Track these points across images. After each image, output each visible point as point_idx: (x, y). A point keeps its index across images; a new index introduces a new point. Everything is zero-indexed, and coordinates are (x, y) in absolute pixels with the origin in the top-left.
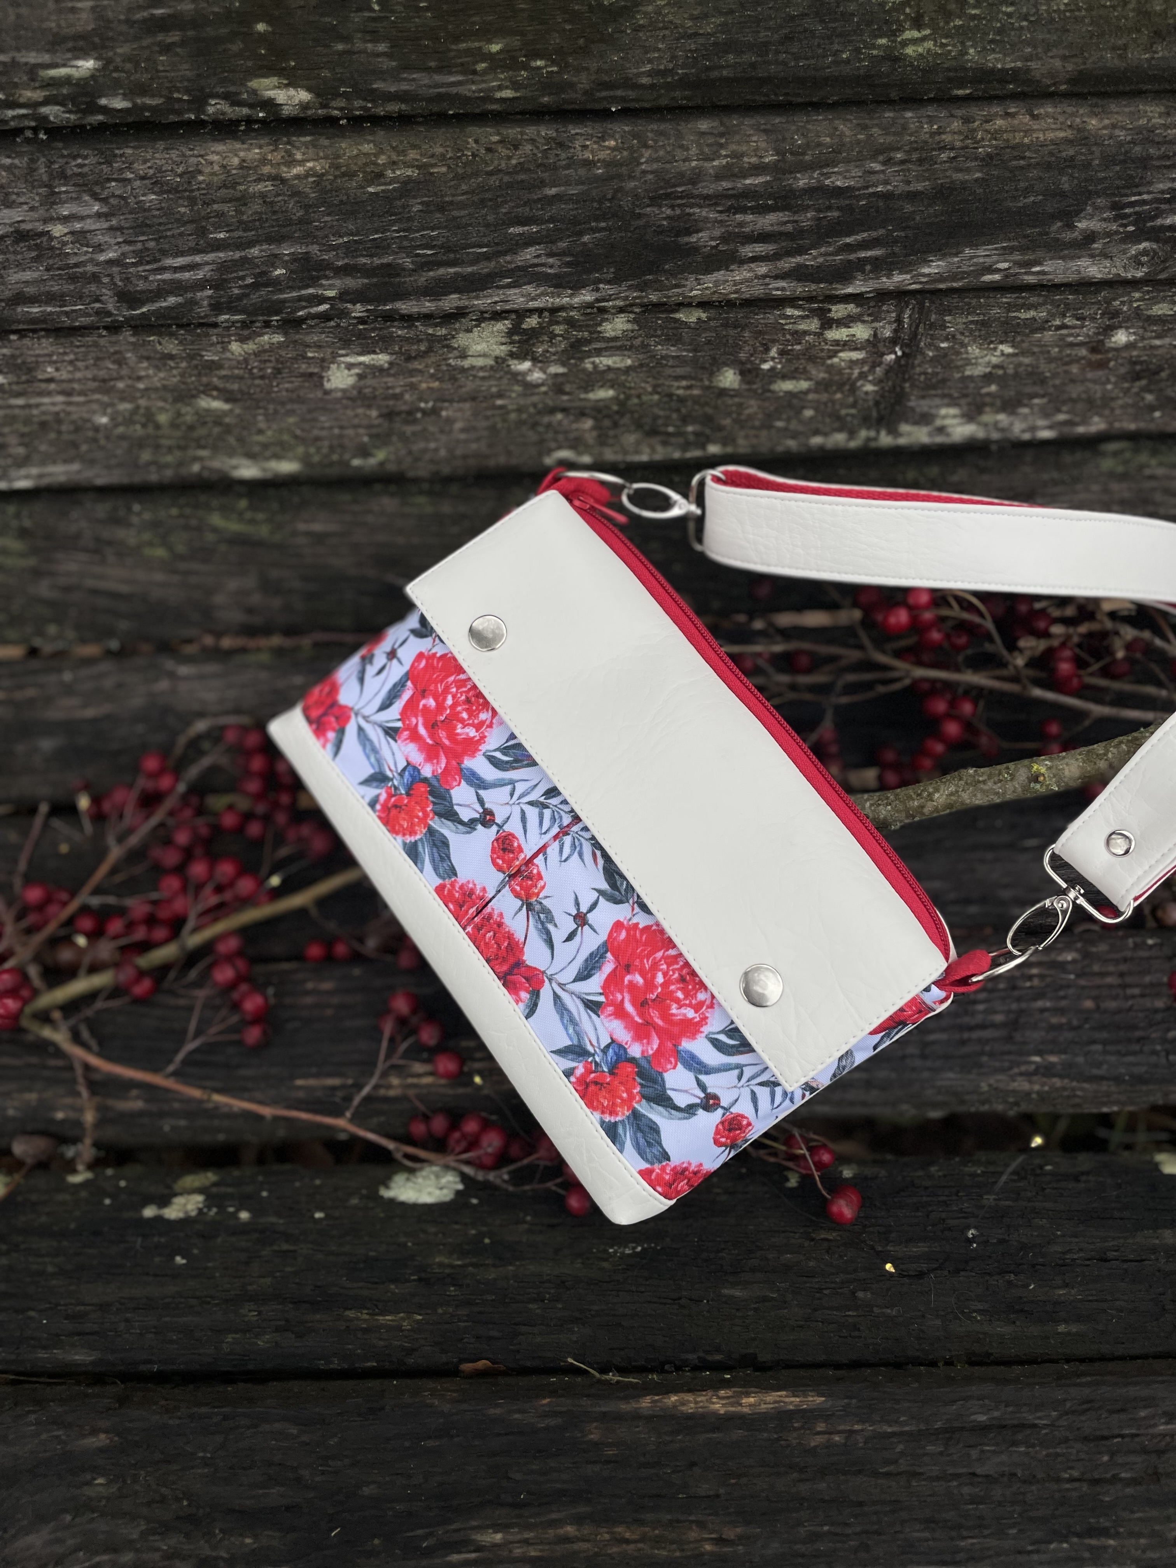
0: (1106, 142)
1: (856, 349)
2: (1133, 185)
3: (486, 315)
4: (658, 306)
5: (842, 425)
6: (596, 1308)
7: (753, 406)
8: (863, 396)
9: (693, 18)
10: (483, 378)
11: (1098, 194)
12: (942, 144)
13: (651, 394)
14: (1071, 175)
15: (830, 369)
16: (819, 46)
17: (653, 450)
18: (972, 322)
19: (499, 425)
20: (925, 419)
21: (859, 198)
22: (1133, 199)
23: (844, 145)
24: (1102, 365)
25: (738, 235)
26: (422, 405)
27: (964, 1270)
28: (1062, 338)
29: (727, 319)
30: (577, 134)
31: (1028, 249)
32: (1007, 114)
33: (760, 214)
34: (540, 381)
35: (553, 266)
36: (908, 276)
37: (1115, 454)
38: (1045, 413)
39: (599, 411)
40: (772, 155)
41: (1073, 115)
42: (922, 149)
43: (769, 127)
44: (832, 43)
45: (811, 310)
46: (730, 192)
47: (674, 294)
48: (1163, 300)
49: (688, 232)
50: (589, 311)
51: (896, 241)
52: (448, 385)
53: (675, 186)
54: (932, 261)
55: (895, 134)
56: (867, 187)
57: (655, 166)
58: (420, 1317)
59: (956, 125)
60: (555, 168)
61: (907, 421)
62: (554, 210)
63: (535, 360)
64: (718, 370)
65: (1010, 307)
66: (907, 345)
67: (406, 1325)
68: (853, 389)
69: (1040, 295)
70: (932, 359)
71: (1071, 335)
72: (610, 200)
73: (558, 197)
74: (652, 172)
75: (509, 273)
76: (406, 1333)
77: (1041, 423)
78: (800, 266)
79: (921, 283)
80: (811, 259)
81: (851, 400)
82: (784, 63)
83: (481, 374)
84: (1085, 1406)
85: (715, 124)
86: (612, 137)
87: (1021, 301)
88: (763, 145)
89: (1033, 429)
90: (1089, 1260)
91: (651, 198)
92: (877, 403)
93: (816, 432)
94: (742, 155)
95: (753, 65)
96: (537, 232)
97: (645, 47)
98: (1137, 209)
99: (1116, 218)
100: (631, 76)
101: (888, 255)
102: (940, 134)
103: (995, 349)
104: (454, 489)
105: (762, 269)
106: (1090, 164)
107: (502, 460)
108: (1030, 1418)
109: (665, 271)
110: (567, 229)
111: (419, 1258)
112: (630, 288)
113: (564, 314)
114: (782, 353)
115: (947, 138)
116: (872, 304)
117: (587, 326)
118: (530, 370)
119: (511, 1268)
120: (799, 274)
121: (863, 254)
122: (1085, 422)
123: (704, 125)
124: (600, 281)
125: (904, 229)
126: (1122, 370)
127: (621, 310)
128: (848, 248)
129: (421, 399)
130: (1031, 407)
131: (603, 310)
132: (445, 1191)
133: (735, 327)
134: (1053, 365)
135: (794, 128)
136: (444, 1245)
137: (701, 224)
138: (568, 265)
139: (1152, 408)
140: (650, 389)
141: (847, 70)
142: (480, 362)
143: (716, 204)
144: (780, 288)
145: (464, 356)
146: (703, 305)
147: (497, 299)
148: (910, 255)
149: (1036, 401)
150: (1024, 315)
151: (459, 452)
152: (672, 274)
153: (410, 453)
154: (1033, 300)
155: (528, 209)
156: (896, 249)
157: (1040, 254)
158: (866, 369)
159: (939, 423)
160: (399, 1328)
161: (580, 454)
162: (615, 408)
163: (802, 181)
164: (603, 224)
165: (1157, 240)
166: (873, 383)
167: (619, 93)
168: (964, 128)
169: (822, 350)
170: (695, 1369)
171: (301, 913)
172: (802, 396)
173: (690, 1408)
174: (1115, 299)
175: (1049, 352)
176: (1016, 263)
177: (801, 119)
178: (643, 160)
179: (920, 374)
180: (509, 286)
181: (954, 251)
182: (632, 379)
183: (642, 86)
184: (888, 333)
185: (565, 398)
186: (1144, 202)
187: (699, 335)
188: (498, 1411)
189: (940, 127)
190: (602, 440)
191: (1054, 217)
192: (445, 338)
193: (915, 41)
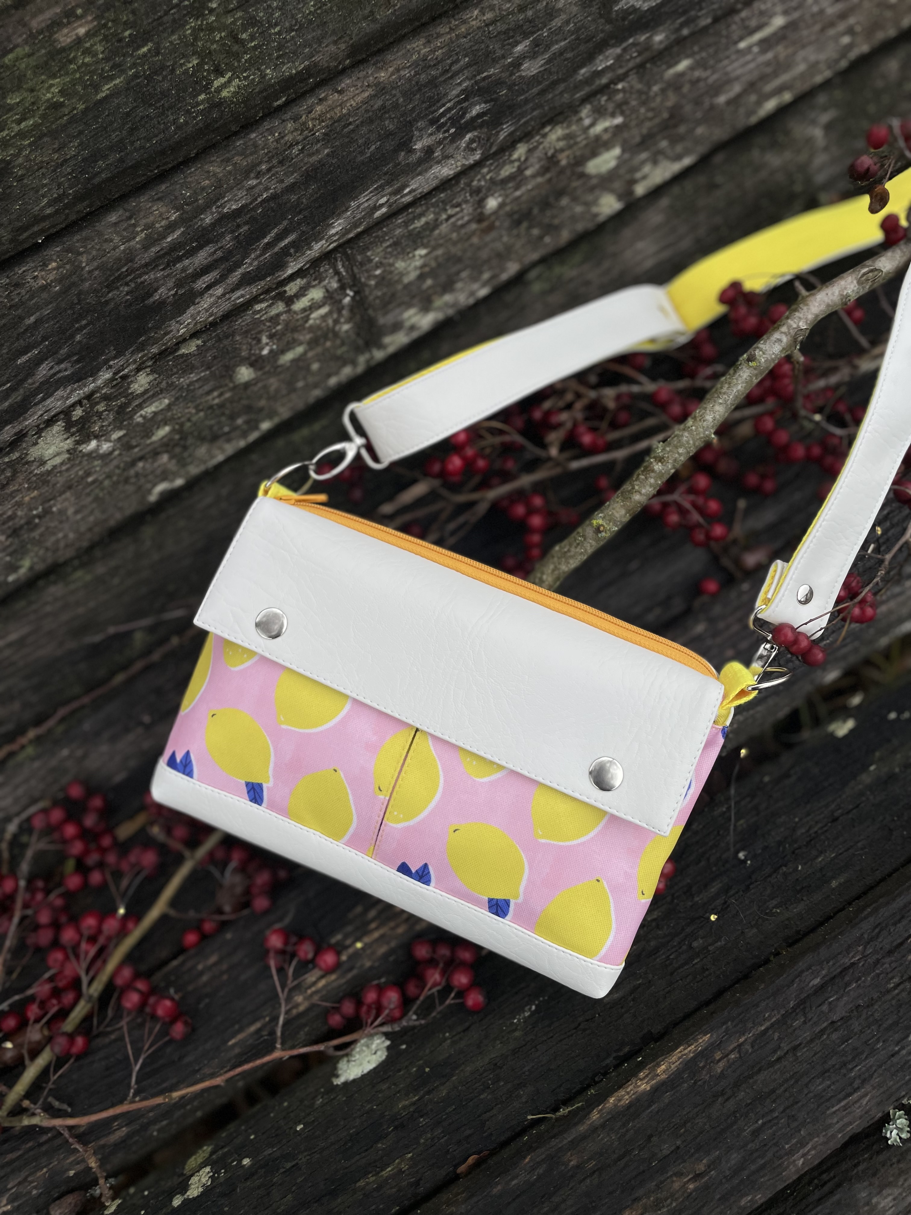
0: (399, 84)
1: (320, 307)
2: (435, 101)
3: (41, 426)
4: (163, 354)
5: (344, 361)
6: (526, 1068)
7: (274, 383)
8: (345, 334)
9: (55, 151)
10: (68, 470)
11: (416, 120)
12: (289, 144)
13: (197, 413)
14: (390, 118)
15: (311, 329)
16: (159, 123)
17: (223, 450)
18: (387, 247)
19: (101, 495)
20: (397, 327)
21: (254, 209)
22: (441, 111)
23: (220, 180)
24: (491, 228)
25: (187, 277)
26: (35, 512)
27: (751, 883)
28: (454, 225)
29: (217, 335)
30: (24, 271)
31: (393, 180)
32: (320, 100)
33: (192, 255)
34: (111, 449)
35: (67, 369)
36: (324, 242)
37: (539, 277)
38: (474, 279)
39: (167, 445)
40: (175, 213)
41: (366, 77)
42: (277, 154)
43: (160, 195)
44: (168, 116)
45: (273, 298)
46: (162, 252)
47: (169, 340)
48: (504, 164)
49: (150, 295)
50: (115, 383)
51: (299, 223)
52: (45, 489)
53: (118, 270)
54: (333, 223)
55: (251, 154)
56: (256, 199)
57: (95, 264)
58: (410, 1155)
59: (290, 125)
60: (22, 303)
61: (385, 334)
62: (42, 331)
63: (97, 437)
64: (234, 372)
65: (406, 224)
66: (354, 285)
67: (404, 1167)
68: (336, 335)
69: (421, 205)
70: (377, 285)
71: (458, 220)
72: (78, 304)
73: (38, 322)
74: (96, 269)
75: (38, 391)
76: (407, 1172)
77: (475, 286)
78: (244, 275)
79: (335, 241)
80: (249, 265)
81: (338, 342)
82: (142, 147)
83: (64, 468)
84: (877, 930)
85: (121, 212)
86: (52, 260)
87: (411, 216)
88: (164, 209)
89: (472, 293)
90: (826, 825)
91: (107, 287)
92: (358, 335)
93: (329, 376)
94: (153, 224)
95: (121, 160)
96: (39, 353)
97: (33, 188)
98: (448, 116)
99: (439, 129)
100: (36, 213)
101: (301, 236)
102: (283, 137)
103: (414, 256)
104: (98, 553)
105: (219, 291)
106: (397, 104)
107: (118, 516)
108: (847, 961)
109: (151, 328)
110: (61, 339)
111: (387, 1113)
112: (133, 353)
113: (98, 395)
114: (271, 337)
115: (289, 138)
116: (312, 272)
117: (120, 394)
118: (98, 446)
119: (454, 1078)
120: (247, 280)
121: (283, 244)
122: (503, 270)
123: (113, 218)
124: (108, 360)
125: (300, 212)
126: (507, 224)
127: (138, 370)
128: (269, 245)
129: (31, 510)
130: (461, 280)
131: (124, 378)
132: (379, 1053)
133: (227, 337)
134: (459, 246)
135: (178, 186)
136: (399, 1092)
137: (155, 285)
138: (78, 361)
139: (541, 238)
140: (194, 411)
141: (189, 129)
142: (58, 460)
143: (157, 266)
144: (240, 296)
145: (43, 463)
146: (195, 335)
147: (40, 413)
148: (315, 227)
149: (464, 274)
150: (419, 224)
151: (83, 529)
152: (157, 328)
153: (47, 549)
154: (419, 210)
155: (22, 341)
156: (304, 229)
157: (402, 180)
158: (335, 316)
159: (407, 324)
160: (401, 1172)
161: (172, 481)
162: (177, 437)
163: (208, 219)
164: (84, 322)
165: (475, 129)
166: (347, 322)
167: (36, 229)
168: (297, 125)
169: (297, 320)
170: (616, 1067)
171: (164, 919)
172: (303, 357)
173: (626, 1100)
174: (472, 181)
175: (450, 239)
176: (391, 194)
177: (179, 178)
178: (84, 265)
179: (374, 300)
180: (44, 399)
181: (344, 208)
182: (176, 411)
183: (50, 216)
184: (335, 285)
185: (136, 450)
186: (449, 110)
187: (205, 357)
188: (499, 1187)
189: (280, 133)
190: (182, 463)
191: (396, 150)
192: (20, 458)
193: (224, 86)
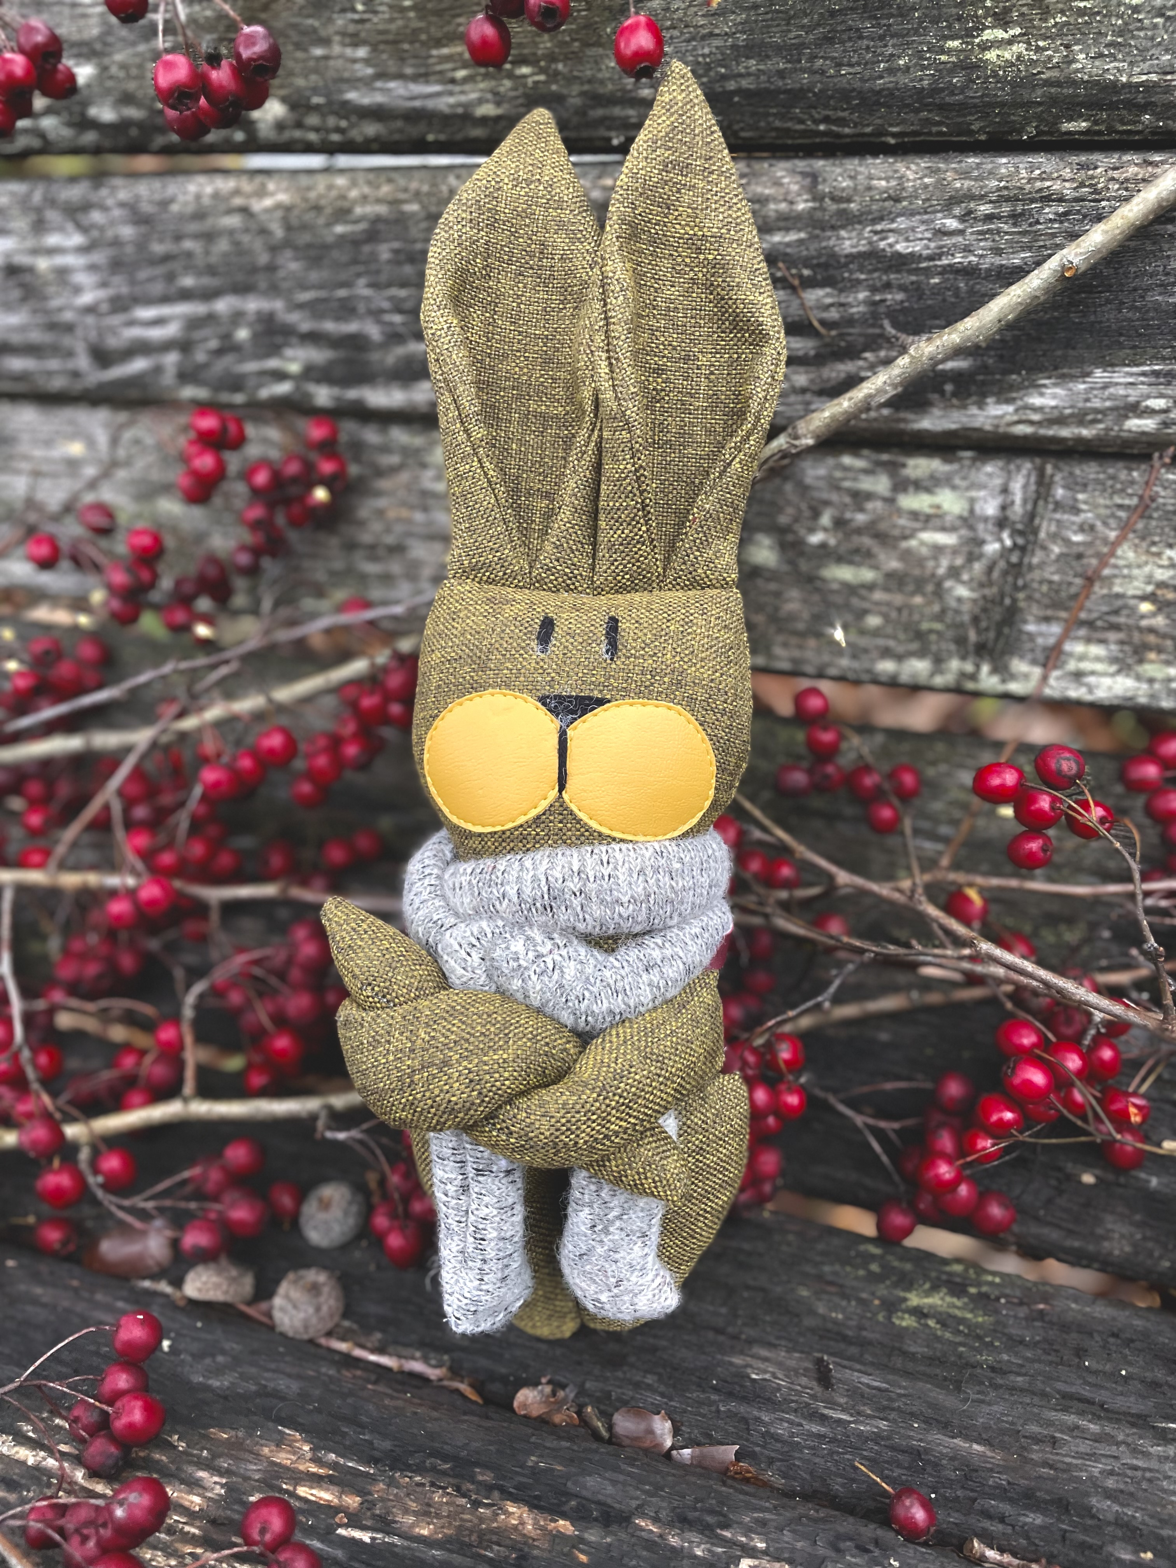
1: (943, 529)
5: (924, 646)
7: (795, 599)
8: (953, 604)
15: (907, 556)
16: (868, 48)
18: (1120, 507)
20: (1051, 657)
21: (929, 272)
23: (904, 191)
32: (1147, 162)
40: (806, 201)
42: (1016, 198)
43: (808, 170)
44: (886, 46)
45: (879, 464)
54: (1044, 386)
59: (1068, 171)
61: (1021, 654)
66: (1021, 533)
68: (939, 592)
70: (1059, 560)
81: (936, 608)
88: (796, 189)
93: (886, 653)
114: (839, 523)
135: (840, 170)
158: (959, 561)
159: (1072, 665)
163: (848, 243)
166: (971, 585)
168: (1080, 176)
169: (895, 525)
172: (863, 592)
179: (1041, 582)
181: (1078, 371)
184: (990, 508)
193: (998, 44)
